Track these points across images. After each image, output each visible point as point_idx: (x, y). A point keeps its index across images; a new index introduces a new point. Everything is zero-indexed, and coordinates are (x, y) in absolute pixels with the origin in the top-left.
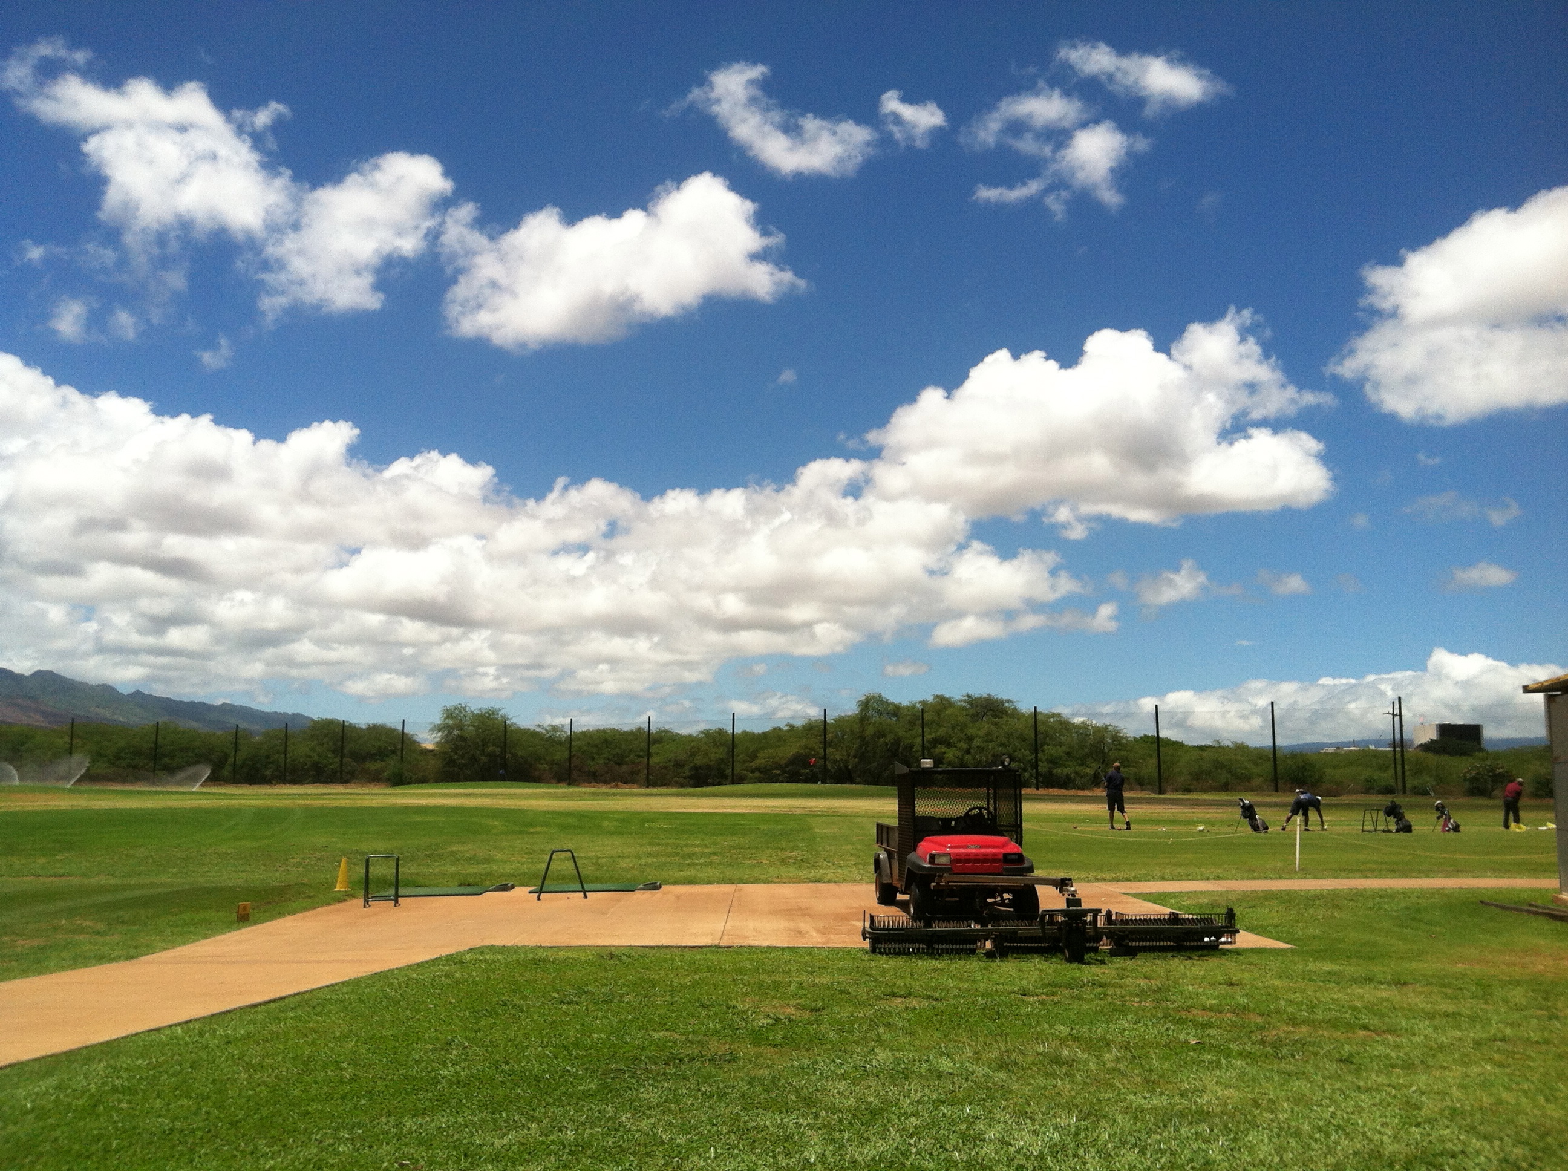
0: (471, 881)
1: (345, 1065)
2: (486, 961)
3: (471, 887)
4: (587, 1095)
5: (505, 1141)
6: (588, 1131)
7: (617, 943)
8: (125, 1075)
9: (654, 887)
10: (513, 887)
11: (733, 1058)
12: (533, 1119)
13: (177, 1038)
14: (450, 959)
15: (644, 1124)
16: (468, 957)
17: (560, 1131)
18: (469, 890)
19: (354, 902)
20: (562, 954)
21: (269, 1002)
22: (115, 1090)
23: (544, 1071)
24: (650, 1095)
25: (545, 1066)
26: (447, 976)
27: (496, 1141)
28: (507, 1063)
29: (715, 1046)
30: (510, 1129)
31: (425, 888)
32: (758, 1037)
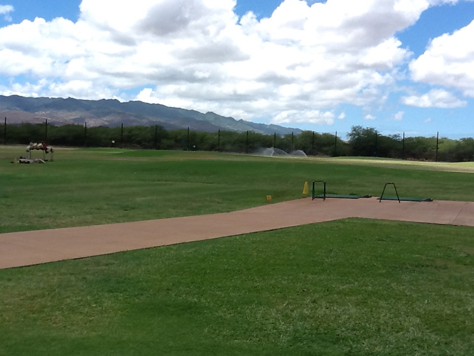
0: (355, 193)
1: (291, 254)
2: (353, 223)
3: (354, 196)
4: (381, 275)
5: (344, 287)
6: (377, 288)
7: (408, 220)
8: (217, 250)
9: (430, 200)
10: (371, 197)
11: (446, 268)
12: (357, 281)
13: (237, 240)
14: (340, 221)
15: (401, 288)
16: (347, 221)
17: (366, 286)
18: (353, 196)
19: (309, 198)
20: (384, 223)
21: (271, 230)
22: (213, 254)
23: (365, 264)
24: (406, 277)
25: (366, 263)
26: (337, 227)
27: (341, 287)
28: (352, 260)
29: (439, 262)
30: (347, 283)
31: (336, 195)
32: (458, 261)
